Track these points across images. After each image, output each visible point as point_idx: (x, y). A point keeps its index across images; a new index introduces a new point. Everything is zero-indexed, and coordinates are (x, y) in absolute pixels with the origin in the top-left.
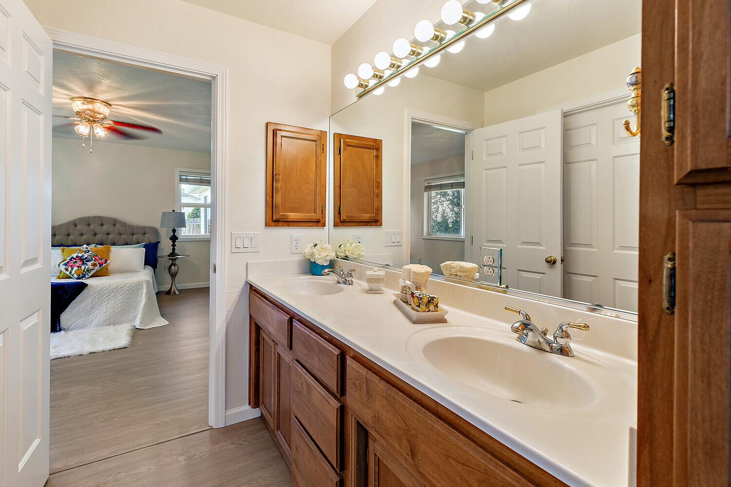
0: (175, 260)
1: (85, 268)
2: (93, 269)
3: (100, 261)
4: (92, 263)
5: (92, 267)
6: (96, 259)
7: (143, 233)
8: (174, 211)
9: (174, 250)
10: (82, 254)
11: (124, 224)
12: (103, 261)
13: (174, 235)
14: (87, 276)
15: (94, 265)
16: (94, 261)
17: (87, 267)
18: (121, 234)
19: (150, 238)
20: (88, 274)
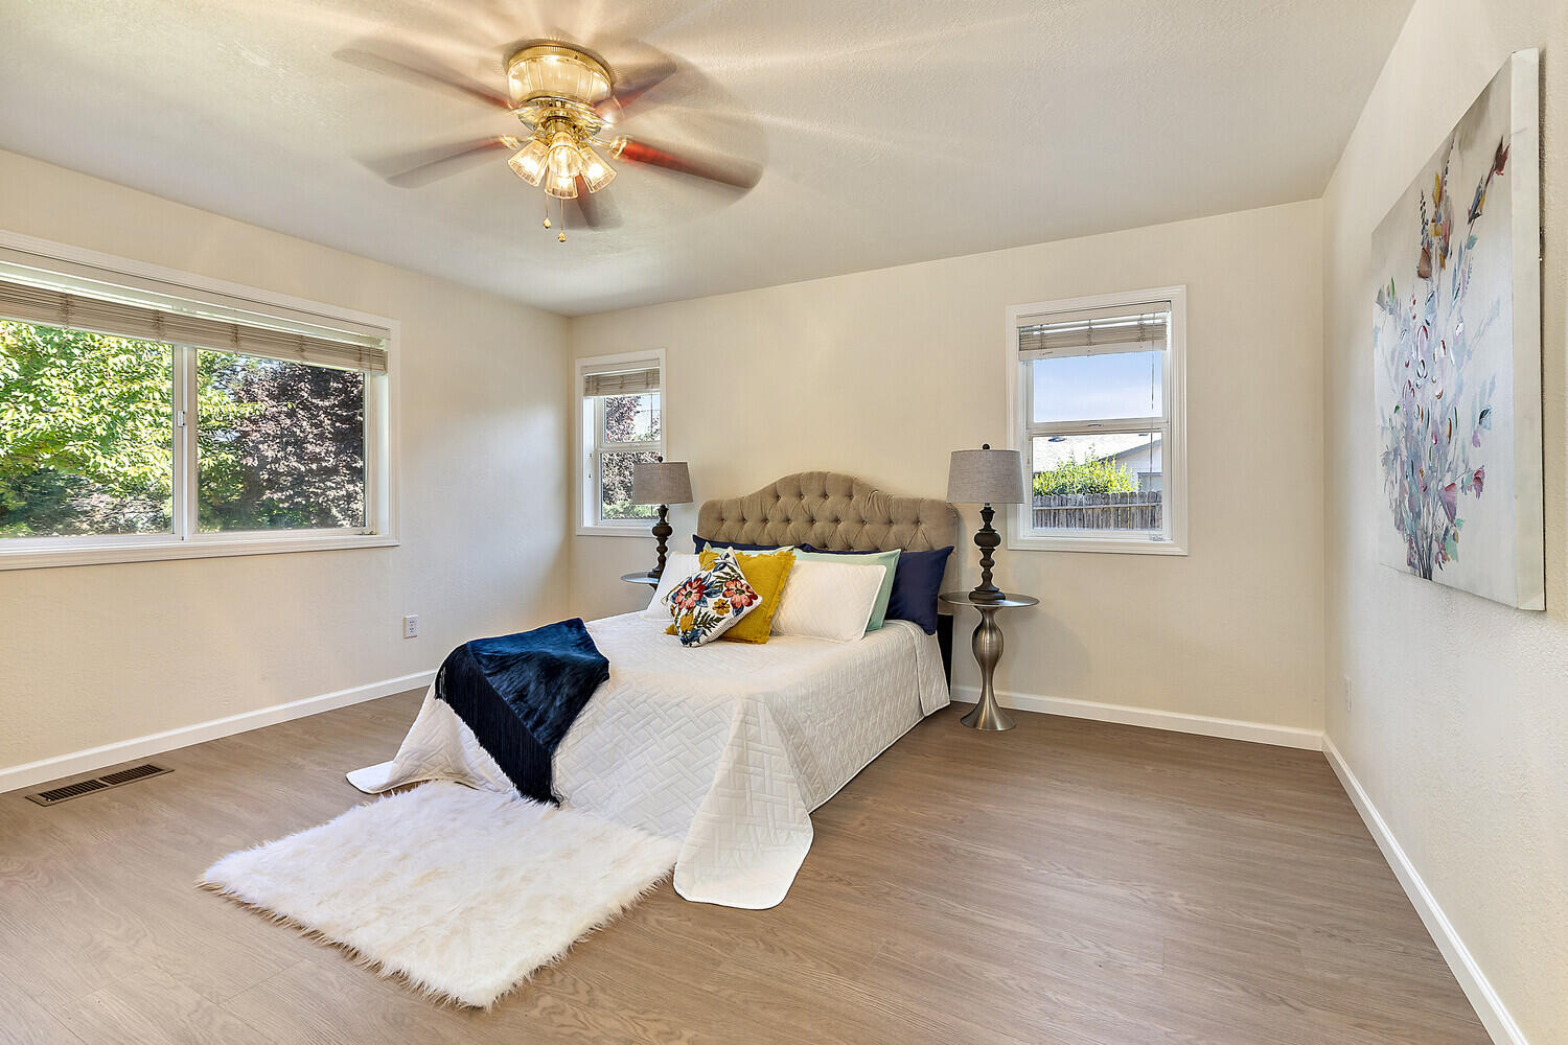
0: (991, 612)
1: (700, 613)
2: (718, 620)
3: (737, 598)
4: (716, 600)
5: (713, 614)
6: (728, 590)
7: (914, 519)
8: (986, 447)
9: (987, 577)
10: (707, 573)
11: (871, 493)
12: (744, 598)
13: (987, 526)
14: (703, 638)
15: (721, 607)
16: (724, 596)
17: (703, 611)
18: (863, 522)
19: (927, 538)
20: (704, 632)
